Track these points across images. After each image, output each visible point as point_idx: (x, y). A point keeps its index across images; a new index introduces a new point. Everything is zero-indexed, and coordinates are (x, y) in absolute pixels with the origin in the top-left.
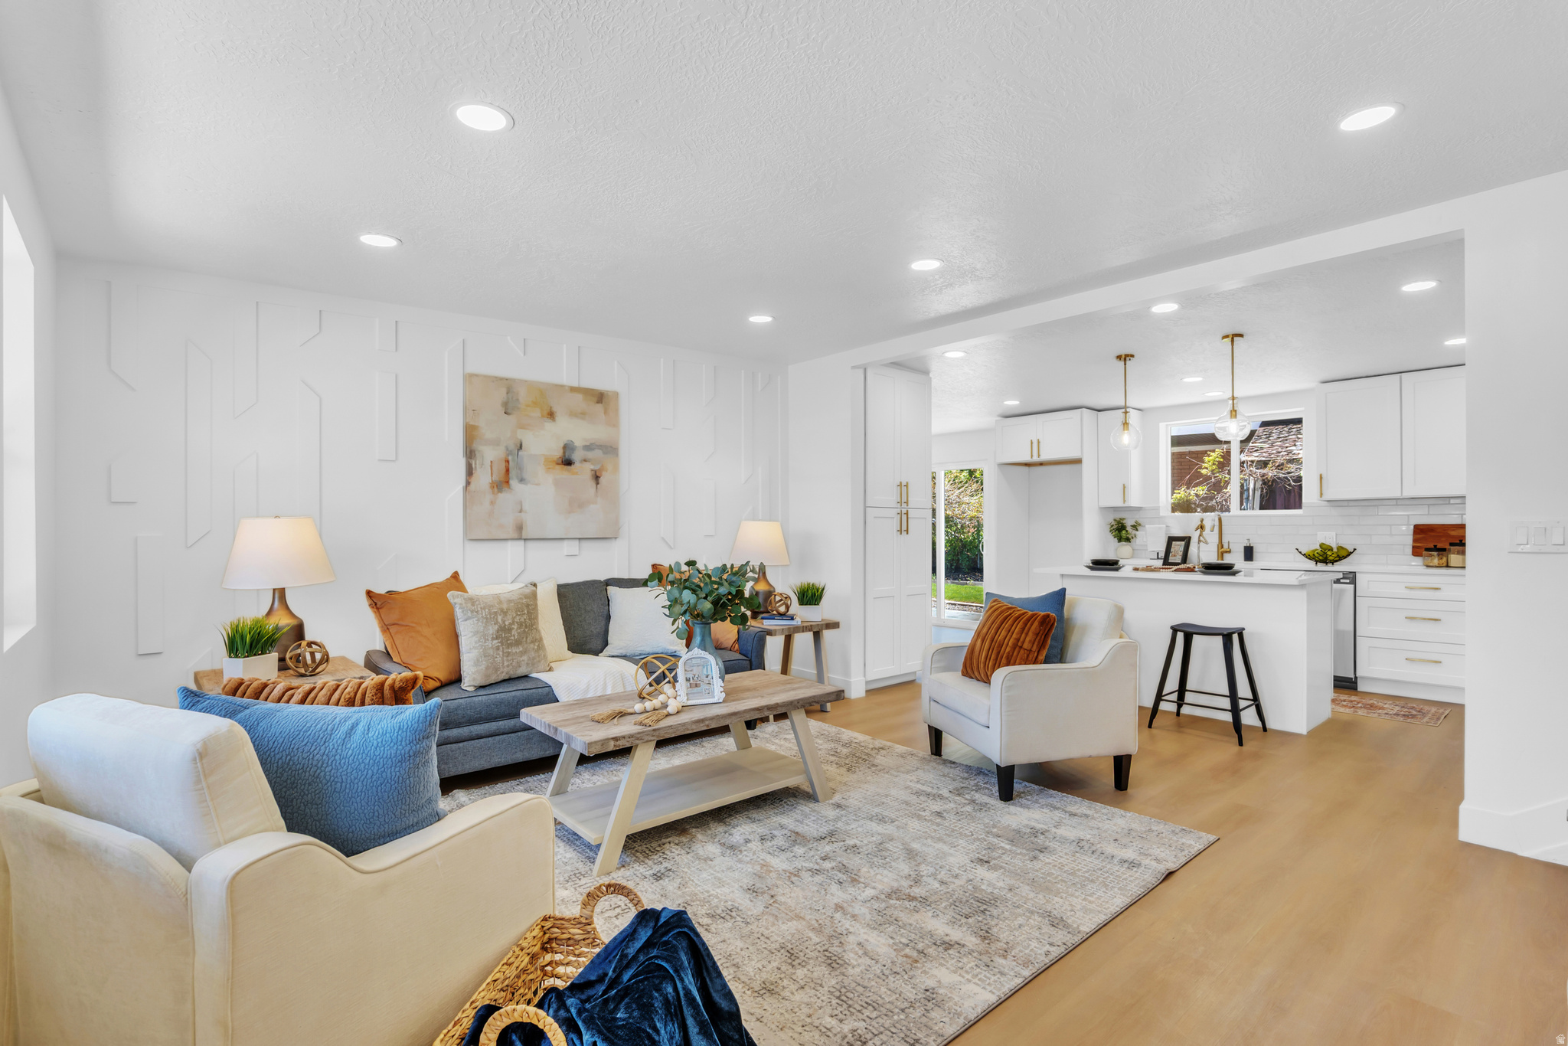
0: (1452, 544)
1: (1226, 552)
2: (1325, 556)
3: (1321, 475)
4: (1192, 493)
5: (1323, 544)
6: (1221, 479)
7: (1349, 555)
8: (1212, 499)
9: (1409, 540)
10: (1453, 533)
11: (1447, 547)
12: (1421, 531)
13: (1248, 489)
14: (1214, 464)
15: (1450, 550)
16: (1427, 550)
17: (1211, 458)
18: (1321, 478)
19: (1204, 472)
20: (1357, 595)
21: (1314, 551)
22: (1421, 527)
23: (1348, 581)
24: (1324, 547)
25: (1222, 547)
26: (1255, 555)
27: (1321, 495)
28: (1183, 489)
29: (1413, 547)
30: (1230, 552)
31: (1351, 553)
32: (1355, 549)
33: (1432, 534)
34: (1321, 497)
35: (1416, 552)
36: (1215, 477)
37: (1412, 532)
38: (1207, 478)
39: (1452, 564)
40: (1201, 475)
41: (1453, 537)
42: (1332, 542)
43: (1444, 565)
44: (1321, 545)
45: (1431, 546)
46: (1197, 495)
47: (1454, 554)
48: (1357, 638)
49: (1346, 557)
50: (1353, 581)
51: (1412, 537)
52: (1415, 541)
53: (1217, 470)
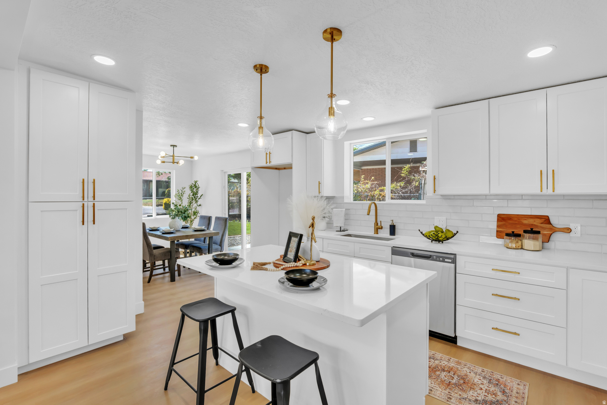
0: (525, 232)
1: (379, 228)
2: (437, 237)
3: (434, 177)
4: (398, 185)
5: (437, 227)
6: (411, 179)
7: (453, 236)
8: (406, 187)
9: (493, 225)
10: (525, 222)
11: (521, 232)
12: (502, 219)
13: (422, 184)
14: (407, 171)
15: (524, 236)
16: (508, 235)
17: (405, 169)
18: (435, 179)
19: (402, 175)
20: (457, 272)
21: (430, 232)
22: (503, 216)
23: (450, 261)
24: (437, 229)
25: (377, 225)
26: (397, 231)
27: (435, 191)
28: (395, 183)
29: (497, 231)
30: (382, 228)
31: (455, 234)
32: (457, 232)
33: (510, 222)
34: (434, 193)
35: (499, 235)
36: (407, 178)
37: (496, 220)
38: (404, 178)
39: (525, 247)
40: (401, 177)
41: (525, 225)
42: (442, 226)
43: (520, 247)
44: (436, 227)
45: (510, 231)
46: (400, 186)
47: (526, 239)
48: (457, 306)
49: (451, 238)
50: (454, 261)
51: (496, 222)
52: (498, 226)
53: (408, 175)
